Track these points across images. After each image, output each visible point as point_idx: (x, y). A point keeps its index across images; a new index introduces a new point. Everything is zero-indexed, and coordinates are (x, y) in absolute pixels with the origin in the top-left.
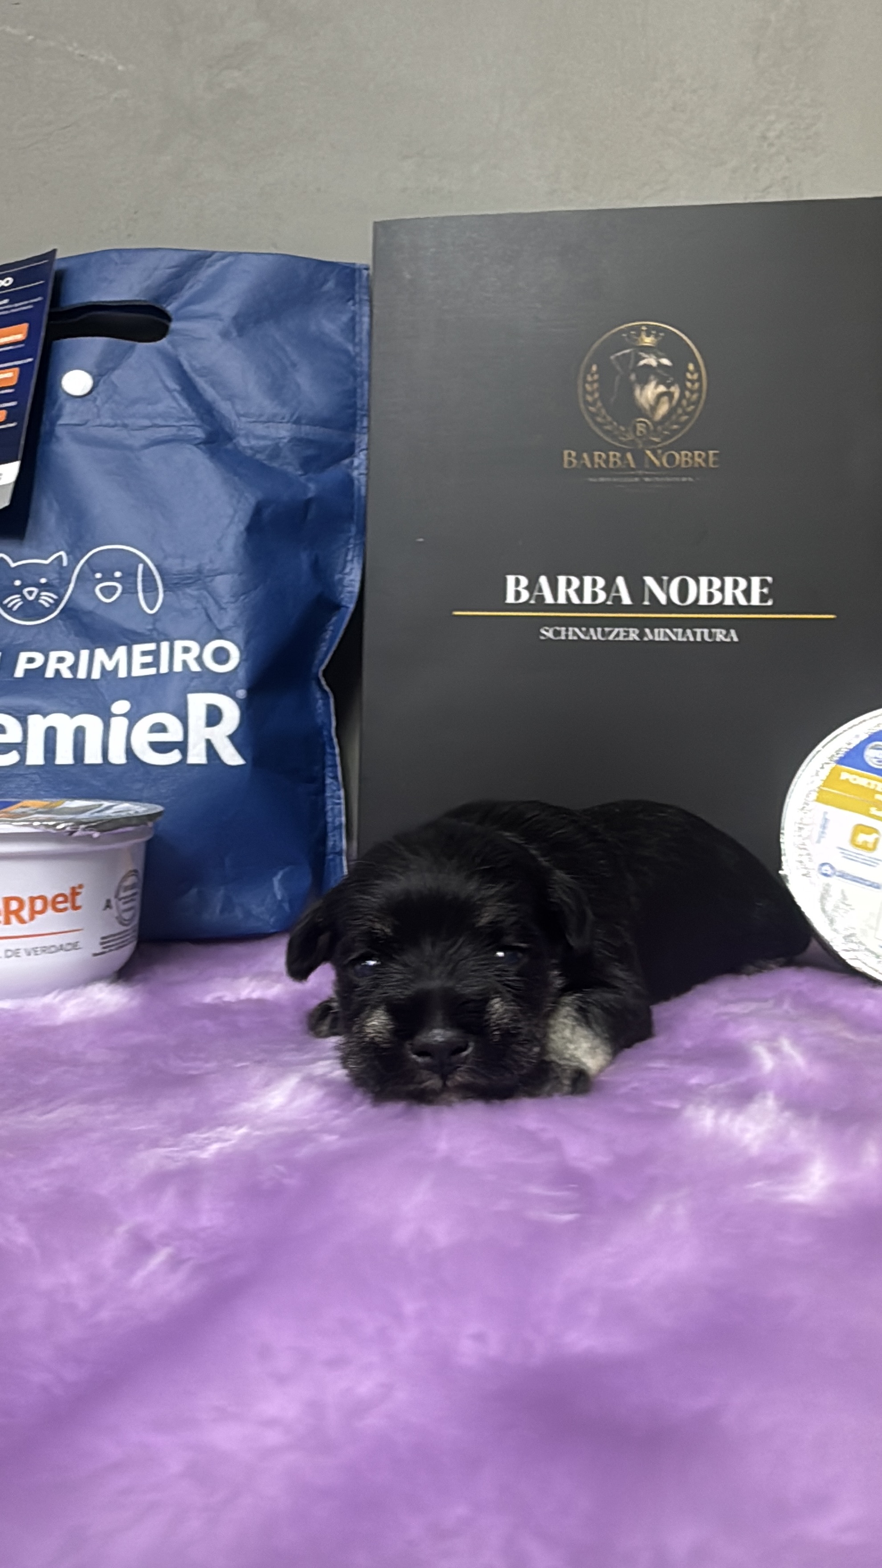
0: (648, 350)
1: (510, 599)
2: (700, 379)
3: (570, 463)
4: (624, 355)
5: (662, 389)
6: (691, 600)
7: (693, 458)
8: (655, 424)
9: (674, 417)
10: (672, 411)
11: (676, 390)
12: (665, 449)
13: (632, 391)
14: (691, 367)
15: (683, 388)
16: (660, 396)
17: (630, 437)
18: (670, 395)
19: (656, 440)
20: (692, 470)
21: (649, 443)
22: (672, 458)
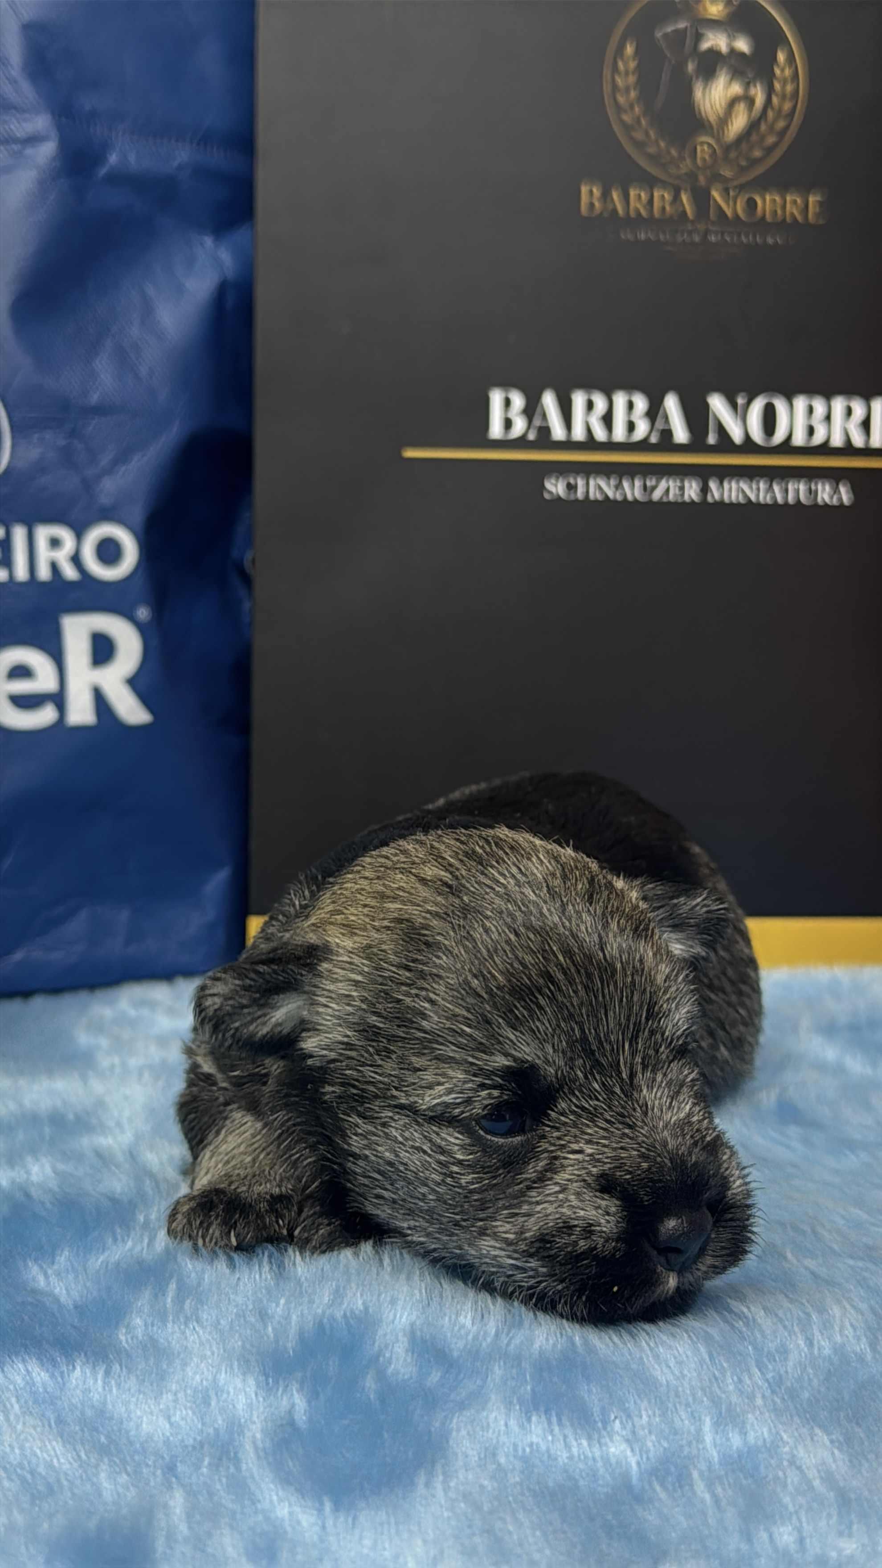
0: (714, 24)
1: (496, 430)
2: (796, 76)
3: (592, 205)
4: (676, 31)
5: (737, 89)
6: (779, 436)
7: (784, 207)
8: (728, 148)
9: (754, 138)
10: (753, 126)
11: (759, 94)
12: (742, 188)
13: (689, 92)
14: (781, 57)
15: (770, 91)
16: (732, 103)
17: (686, 166)
18: (750, 101)
19: (727, 173)
20: (782, 225)
21: (716, 177)
22: (751, 204)
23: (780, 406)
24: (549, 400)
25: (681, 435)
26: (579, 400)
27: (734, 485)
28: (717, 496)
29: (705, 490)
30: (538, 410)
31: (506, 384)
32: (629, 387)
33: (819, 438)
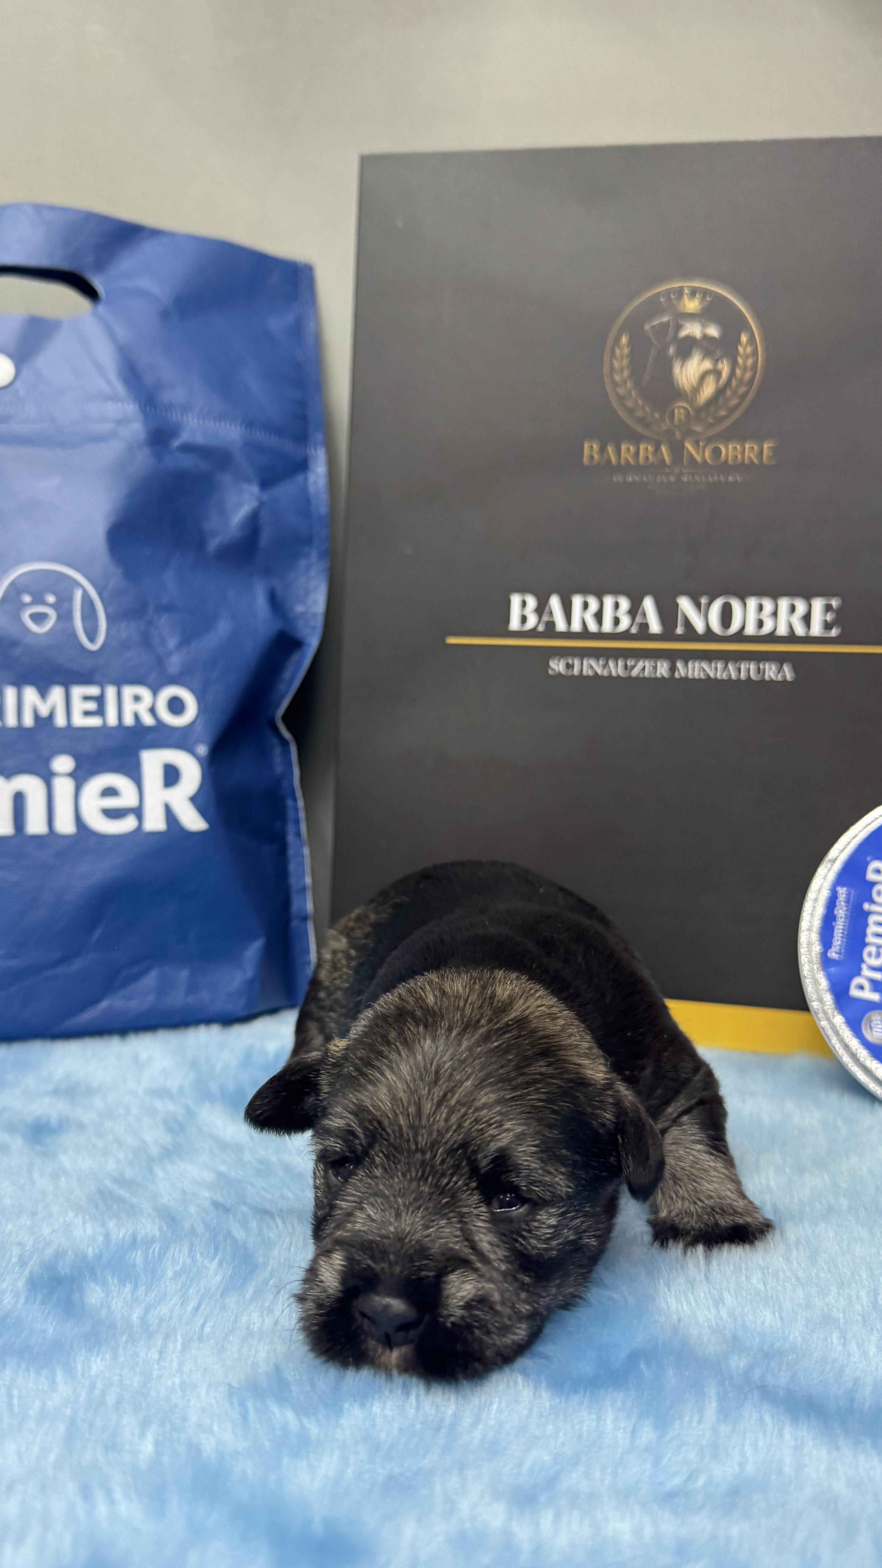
0: (691, 317)
1: (514, 624)
2: (755, 353)
3: (592, 457)
4: (661, 324)
5: (707, 365)
6: (735, 627)
7: (743, 453)
10: (720, 392)
11: (725, 368)
13: (670, 369)
14: (744, 338)
15: (734, 365)
16: (703, 376)
17: (665, 426)
18: (718, 373)
19: (698, 428)
20: (741, 467)
21: (688, 433)
22: (717, 452)
23: (736, 605)
24: (555, 602)
25: (655, 627)
26: (577, 601)
27: (697, 665)
28: (683, 673)
29: (673, 669)
30: (547, 609)
31: (522, 590)
32: (616, 592)
33: (767, 628)
